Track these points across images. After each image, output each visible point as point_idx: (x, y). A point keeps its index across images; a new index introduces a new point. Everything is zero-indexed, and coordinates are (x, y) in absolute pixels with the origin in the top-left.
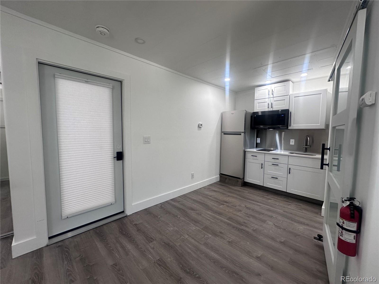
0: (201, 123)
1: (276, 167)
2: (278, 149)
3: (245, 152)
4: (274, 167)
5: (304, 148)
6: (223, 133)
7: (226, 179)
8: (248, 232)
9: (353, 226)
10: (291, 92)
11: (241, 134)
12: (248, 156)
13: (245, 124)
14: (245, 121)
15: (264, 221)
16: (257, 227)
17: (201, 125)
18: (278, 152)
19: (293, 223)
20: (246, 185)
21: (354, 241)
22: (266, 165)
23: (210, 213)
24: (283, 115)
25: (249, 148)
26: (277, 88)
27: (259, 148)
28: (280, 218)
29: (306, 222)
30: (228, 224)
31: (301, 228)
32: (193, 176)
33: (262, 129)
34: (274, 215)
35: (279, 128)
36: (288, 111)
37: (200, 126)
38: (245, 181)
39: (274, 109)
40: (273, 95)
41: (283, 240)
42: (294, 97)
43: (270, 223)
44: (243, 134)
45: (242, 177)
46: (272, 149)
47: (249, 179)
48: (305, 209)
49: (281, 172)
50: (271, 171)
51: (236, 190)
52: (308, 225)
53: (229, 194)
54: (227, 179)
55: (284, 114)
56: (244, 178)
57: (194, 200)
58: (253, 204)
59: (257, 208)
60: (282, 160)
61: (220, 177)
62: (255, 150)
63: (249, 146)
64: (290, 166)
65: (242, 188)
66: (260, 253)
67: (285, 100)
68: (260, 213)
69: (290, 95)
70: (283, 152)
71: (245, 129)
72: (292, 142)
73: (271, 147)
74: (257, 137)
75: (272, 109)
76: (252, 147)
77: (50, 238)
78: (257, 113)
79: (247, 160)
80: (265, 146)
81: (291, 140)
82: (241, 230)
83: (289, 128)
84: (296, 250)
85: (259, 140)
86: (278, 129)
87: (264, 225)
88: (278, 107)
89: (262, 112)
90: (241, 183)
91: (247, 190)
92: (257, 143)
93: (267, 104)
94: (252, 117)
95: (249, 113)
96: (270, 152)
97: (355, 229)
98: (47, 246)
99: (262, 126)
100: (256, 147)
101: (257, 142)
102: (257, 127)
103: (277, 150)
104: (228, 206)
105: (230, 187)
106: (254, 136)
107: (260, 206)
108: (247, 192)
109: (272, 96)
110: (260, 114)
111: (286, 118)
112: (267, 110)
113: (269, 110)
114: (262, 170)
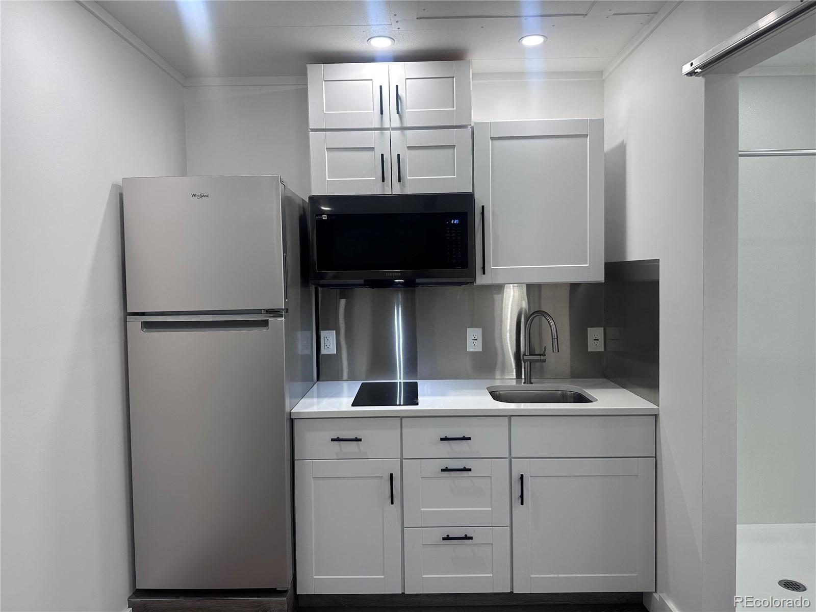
1: (459, 482)
3: (292, 424)
4: (450, 482)
10: (477, 115)
11: (265, 323)
14: (285, 246)
22: (413, 478)
24: (457, 221)
26: (418, 85)
36: (468, 199)
38: (299, 593)
39: (410, 190)
40: (401, 118)
42: (492, 139)
44: (278, 322)
49: (479, 505)
50: (437, 505)
55: (463, 218)
67: (455, 146)
69: (472, 128)
71: (286, 294)
72: (475, 340)
74: (319, 329)
75: (402, 190)
79: (308, 473)
83: (477, 283)
85: (330, 344)
92: (318, 358)
93: (371, 160)
101: (323, 352)
109: (396, 123)
112: (376, 189)
113: (388, 192)
114: (394, 509)
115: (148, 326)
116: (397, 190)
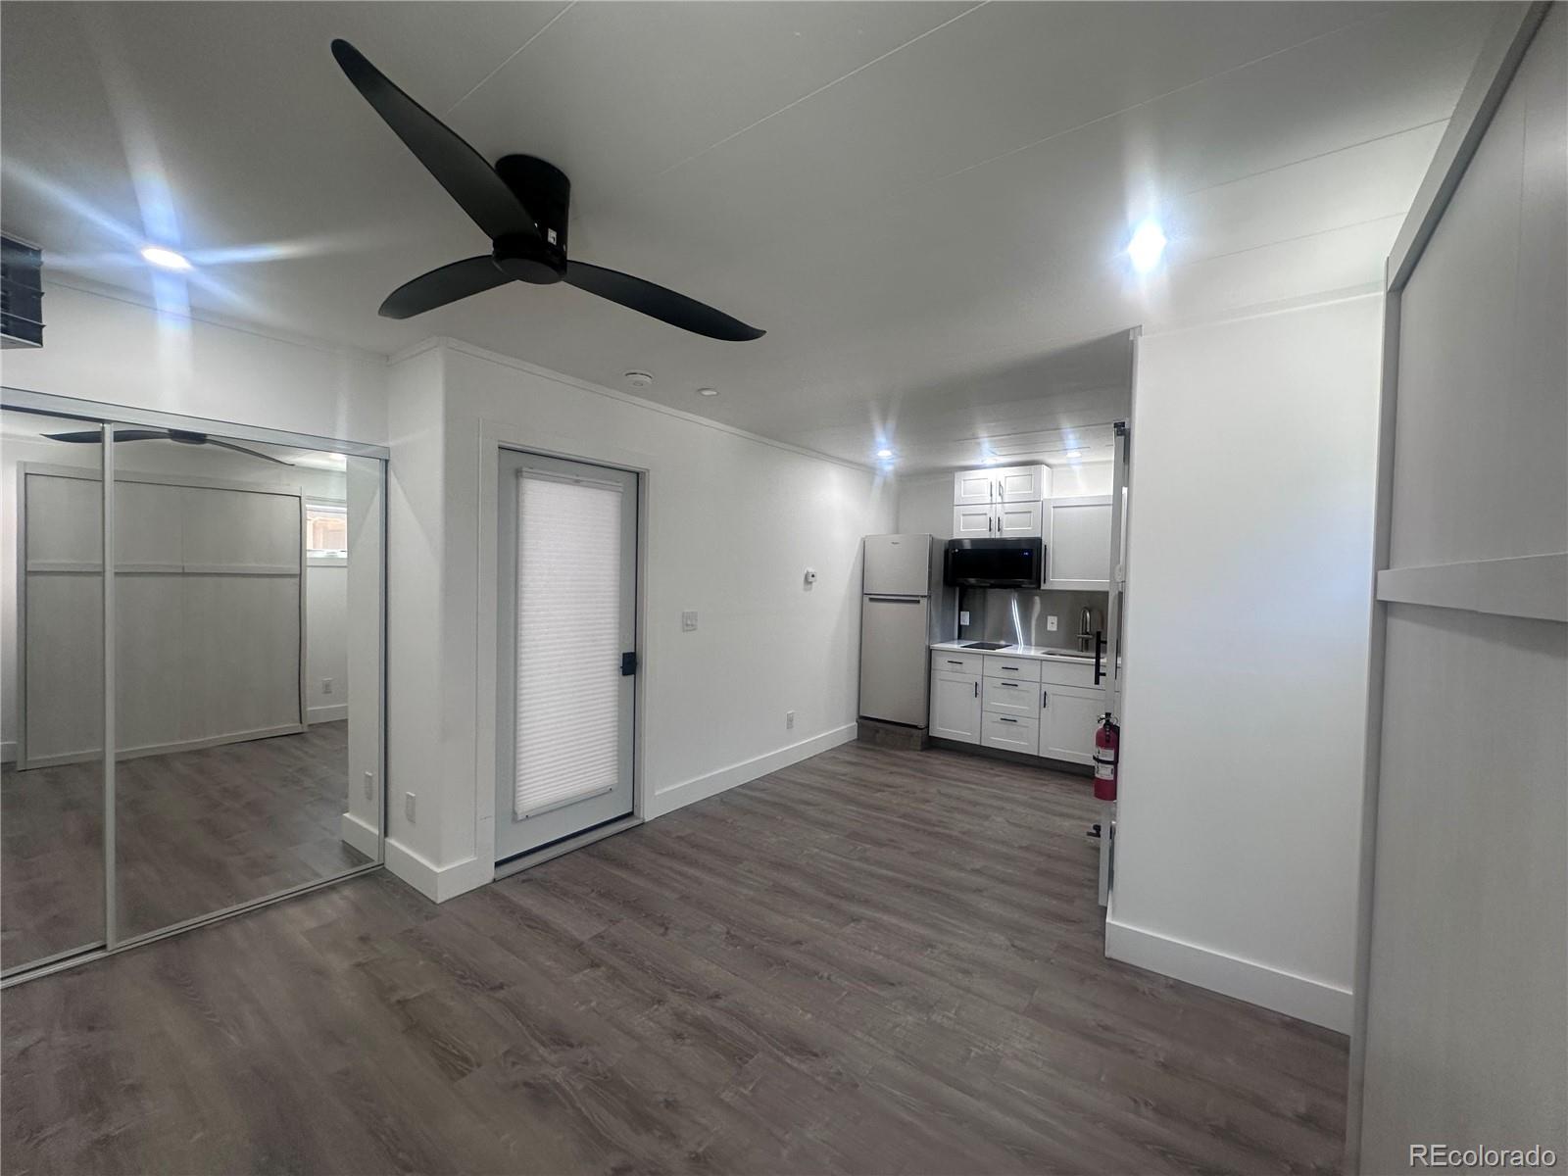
0: (811, 570)
1: (1012, 692)
2: (1018, 643)
3: (930, 651)
4: (1006, 691)
5: (1080, 640)
6: (866, 598)
7: (877, 732)
8: (950, 836)
9: (1109, 755)
10: (1045, 495)
11: (918, 602)
12: (941, 663)
13: (930, 573)
14: (930, 567)
15: (987, 817)
16: (968, 826)
17: (813, 576)
18: (1020, 649)
19: (1050, 816)
20: (935, 745)
21: (1112, 778)
22: (988, 686)
23: (855, 809)
24: (1027, 553)
25: (939, 640)
26: (1012, 480)
27: (965, 639)
28: (1020, 809)
29: (1077, 813)
30: (904, 825)
31: (1067, 824)
32: (790, 720)
33: (972, 586)
34: (1008, 806)
35: (1019, 586)
36: (1039, 541)
37: (811, 579)
38: (930, 734)
39: (1005, 536)
40: (1002, 497)
41: (1025, 843)
42: (1054, 507)
43: (999, 819)
44: (924, 602)
45: (922, 724)
46: (1003, 643)
47: (941, 729)
48: (1078, 792)
49: (1022, 705)
50: (1000, 702)
51: (910, 760)
52: (1080, 818)
53: (895, 769)
54: (881, 731)
55: (1030, 551)
56: (928, 727)
57: (802, 785)
58: (958, 786)
59: (965, 794)
60: (1028, 671)
61: (860, 726)
62: (955, 646)
63: (938, 635)
64: (1045, 688)
65: (923, 753)
66: (978, 864)
67: (1031, 511)
68: (975, 804)
69: (1043, 502)
70: (1033, 652)
71: (929, 589)
72: (1052, 624)
73: (1001, 639)
74: (961, 610)
75: (1001, 534)
76: (949, 639)
77: (498, 864)
78: (959, 542)
79: (937, 676)
80: (983, 637)
81: (1049, 618)
82: (936, 835)
83: (1042, 588)
84: (1049, 856)
85: (966, 619)
86: (1016, 587)
87: (986, 824)
88: (1014, 529)
89: (973, 541)
90: (920, 743)
91: (936, 758)
92: (960, 626)
93: (984, 520)
94: (946, 552)
95: (941, 541)
96: (997, 651)
97: (1112, 759)
98: (494, 881)
99: (972, 581)
100: (959, 637)
101: (962, 623)
102: (961, 580)
103: (1014, 646)
104: (894, 794)
105: (892, 752)
106: (954, 606)
107: (971, 789)
108: (937, 762)
109: (999, 500)
110: (967, 546)
111: (1035, 558)
112: (987, 536)
113: (993, 537)
114: (977, 701)
115: (871, 599)
116: (997, 535)
